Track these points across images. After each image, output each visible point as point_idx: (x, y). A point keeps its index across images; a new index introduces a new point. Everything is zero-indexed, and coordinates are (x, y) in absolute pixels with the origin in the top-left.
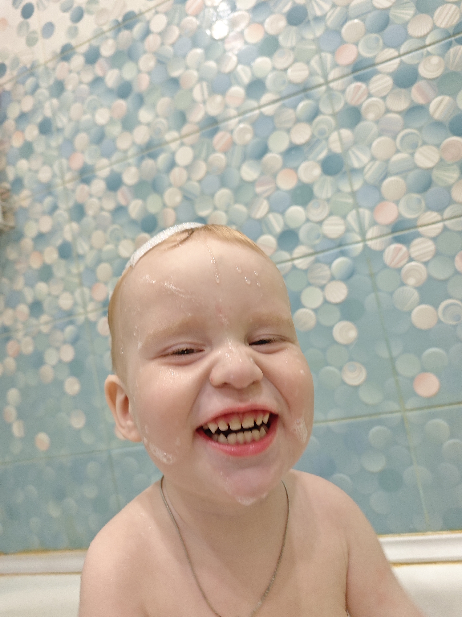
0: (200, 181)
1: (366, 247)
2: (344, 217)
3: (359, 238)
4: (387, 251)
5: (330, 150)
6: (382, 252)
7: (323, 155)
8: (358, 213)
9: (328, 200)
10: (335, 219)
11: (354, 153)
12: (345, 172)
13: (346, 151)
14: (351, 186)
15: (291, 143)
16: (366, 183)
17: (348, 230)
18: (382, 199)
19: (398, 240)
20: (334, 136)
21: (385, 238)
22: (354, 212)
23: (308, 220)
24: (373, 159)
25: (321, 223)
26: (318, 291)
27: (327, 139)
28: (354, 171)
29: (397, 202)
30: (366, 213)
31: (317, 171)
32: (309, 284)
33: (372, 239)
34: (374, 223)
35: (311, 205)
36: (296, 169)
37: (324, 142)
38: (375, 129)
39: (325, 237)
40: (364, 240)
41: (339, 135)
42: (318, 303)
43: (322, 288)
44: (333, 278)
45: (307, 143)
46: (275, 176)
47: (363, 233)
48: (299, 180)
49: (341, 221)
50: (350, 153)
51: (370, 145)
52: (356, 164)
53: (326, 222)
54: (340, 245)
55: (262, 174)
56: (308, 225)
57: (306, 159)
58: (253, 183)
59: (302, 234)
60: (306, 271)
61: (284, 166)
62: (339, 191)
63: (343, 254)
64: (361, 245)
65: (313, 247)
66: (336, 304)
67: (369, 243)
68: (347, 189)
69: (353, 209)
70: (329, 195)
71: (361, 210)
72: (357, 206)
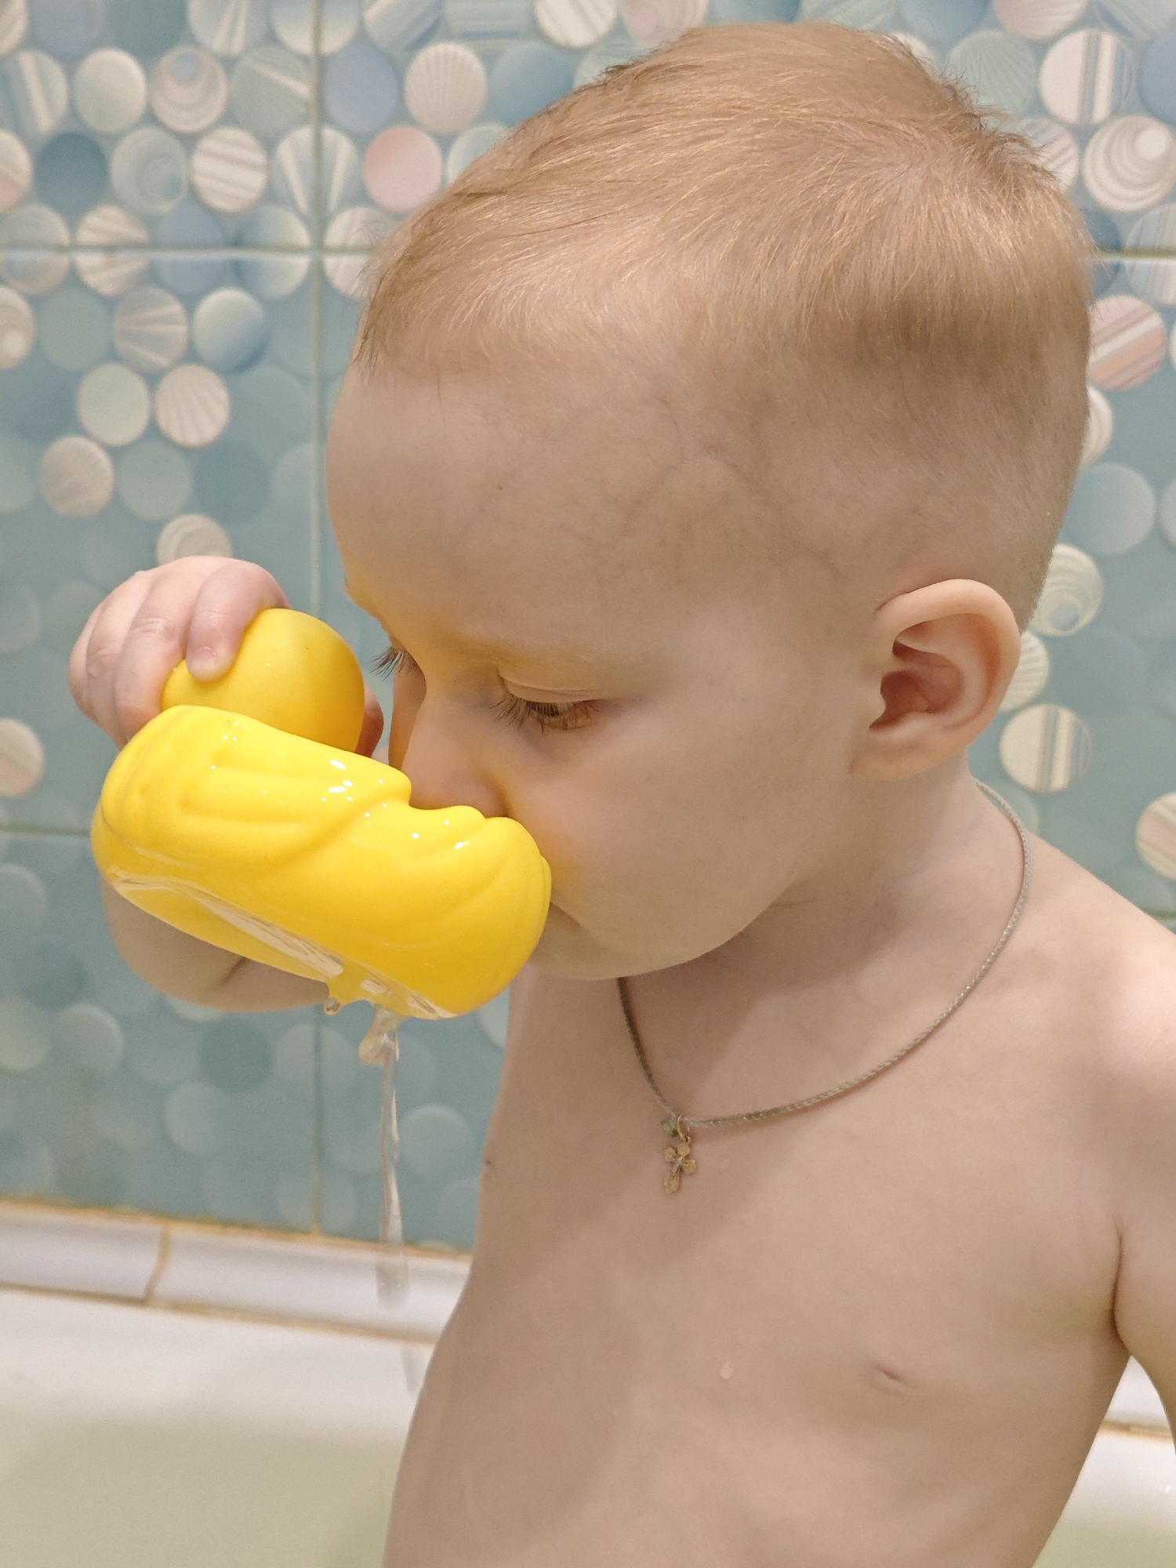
1: (318, 273)
2: (269, 144)
3: (301, 235)
8: (318, 140)
9: (229, 63)
10: (237, 141)
14: (318, 34)
17: (273, 194)
18: (401, 115)
22: (304, 133)
23: (150, 117)
25: (189, 141)
26: (139, 386)
29: (445, 142)
30: (342, 149)
32: (112, 356)
33: (342, 250)
34: (359, 195)
35: (168, 61)
39: (194, 195)
40: (320, 246)
42: (127, 428)
43: (152, 379)
44: (191, 355)
47: (319, 220)
49: (259, 158)
53: (207, 144)
54: (237, 243)
56: (148, 136)
59: (121, 162)
60: (109, 304)
62: (271, 38)
63: (239, 275)
65: (150, 222)
66: (185, 450)
67: (331, 262)
68: (299, 40)
69: (303, 121)
70: (237, 46)
71: (329, 133)
72: (320, 114)
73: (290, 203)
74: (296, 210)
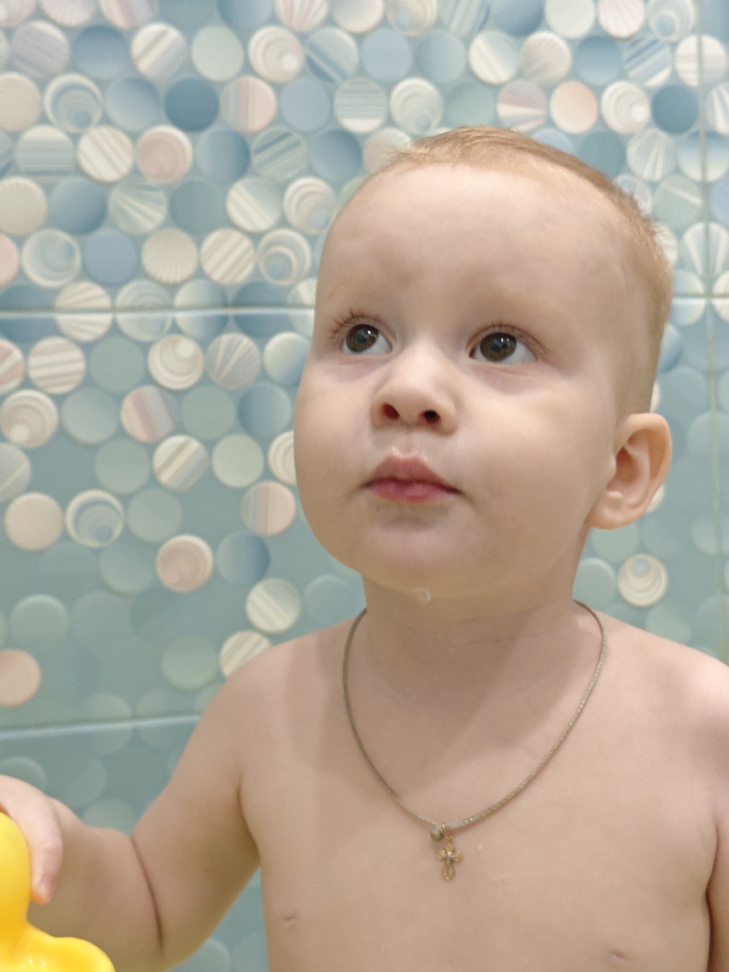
0: (359, 37)
1: (710, 307)
2: (679, 233)
3: (698, 286)
5: (674, 74)
7: (659, 79)
8: (707, 232)
9: (653, 185)
11: (721, 96)
12: (696, 135)
13: (707, 87)
14: (704, 169)
15: (597, 24)
20: (688, 46)
22: (699, 227)
27: (674, 46)
28: (714, 137)
31: (642, 113)
33: (725, 296)
36: (597, 91)
37: (667, 50)
45: (632, 40)
46: (548, 90)
47: (709, 279)
48: (600, 118)
50: (714, 94)
52: (722, 126)
55: (520, 75)
57: (622, 76)
58: (495, 88)
61: (573, 75)
62: (678, 171)
64: (701, 303)
67: (718, 303)
68: (694, 172)
69: (699, 219)
70: (658, 175)
71: (714, 227)
72: (707, 216)
73: (693, 269)
74: (696, 272)
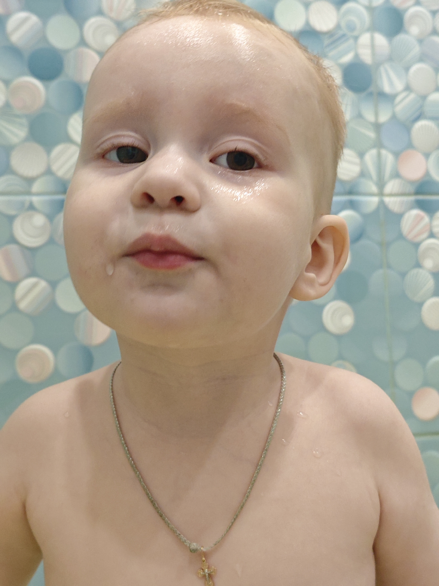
1: (382, 203)
2: (361, 155)
3: (374, 189)
4: (406, 216)
5: (357, 56)
6: (400, 216)
7: (347, 58)
8: (379, 155)
11: (386, 71)
12: (371, 94)
13: (378, 65)
14: (377, 115)
15: (307, 23)
16: (394, 117)
17: (363, 174)
18: (410, 145)
19: (421, 205)
20: (365, 38)
21: (406, 199)
22: (374, 152)
24: (408, 88)
27: (356, 38)
28: (382, 95)
29: (427, 155)
30: (389, 158)
33: (391, 195)
34: (396, 175)
37: (351, 41)
38: (416, 50)
41: (372, 39)
45: (330, 34)
47: (381, 184)
49: (357, 160)
50: (382, 69)
51: (407, 69)
52: (387, 89)
54: (350, 193)
62: (360, 116)
64: (376, 199)
67: (387, 199)
68: (370, 117)
69: (374, 146)
71: (384, 152)
72: (379, 144)
74: (372, 180)
